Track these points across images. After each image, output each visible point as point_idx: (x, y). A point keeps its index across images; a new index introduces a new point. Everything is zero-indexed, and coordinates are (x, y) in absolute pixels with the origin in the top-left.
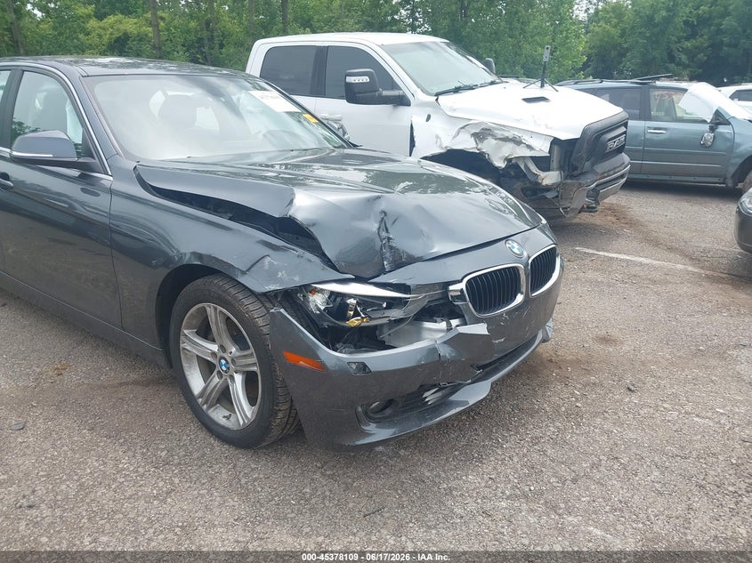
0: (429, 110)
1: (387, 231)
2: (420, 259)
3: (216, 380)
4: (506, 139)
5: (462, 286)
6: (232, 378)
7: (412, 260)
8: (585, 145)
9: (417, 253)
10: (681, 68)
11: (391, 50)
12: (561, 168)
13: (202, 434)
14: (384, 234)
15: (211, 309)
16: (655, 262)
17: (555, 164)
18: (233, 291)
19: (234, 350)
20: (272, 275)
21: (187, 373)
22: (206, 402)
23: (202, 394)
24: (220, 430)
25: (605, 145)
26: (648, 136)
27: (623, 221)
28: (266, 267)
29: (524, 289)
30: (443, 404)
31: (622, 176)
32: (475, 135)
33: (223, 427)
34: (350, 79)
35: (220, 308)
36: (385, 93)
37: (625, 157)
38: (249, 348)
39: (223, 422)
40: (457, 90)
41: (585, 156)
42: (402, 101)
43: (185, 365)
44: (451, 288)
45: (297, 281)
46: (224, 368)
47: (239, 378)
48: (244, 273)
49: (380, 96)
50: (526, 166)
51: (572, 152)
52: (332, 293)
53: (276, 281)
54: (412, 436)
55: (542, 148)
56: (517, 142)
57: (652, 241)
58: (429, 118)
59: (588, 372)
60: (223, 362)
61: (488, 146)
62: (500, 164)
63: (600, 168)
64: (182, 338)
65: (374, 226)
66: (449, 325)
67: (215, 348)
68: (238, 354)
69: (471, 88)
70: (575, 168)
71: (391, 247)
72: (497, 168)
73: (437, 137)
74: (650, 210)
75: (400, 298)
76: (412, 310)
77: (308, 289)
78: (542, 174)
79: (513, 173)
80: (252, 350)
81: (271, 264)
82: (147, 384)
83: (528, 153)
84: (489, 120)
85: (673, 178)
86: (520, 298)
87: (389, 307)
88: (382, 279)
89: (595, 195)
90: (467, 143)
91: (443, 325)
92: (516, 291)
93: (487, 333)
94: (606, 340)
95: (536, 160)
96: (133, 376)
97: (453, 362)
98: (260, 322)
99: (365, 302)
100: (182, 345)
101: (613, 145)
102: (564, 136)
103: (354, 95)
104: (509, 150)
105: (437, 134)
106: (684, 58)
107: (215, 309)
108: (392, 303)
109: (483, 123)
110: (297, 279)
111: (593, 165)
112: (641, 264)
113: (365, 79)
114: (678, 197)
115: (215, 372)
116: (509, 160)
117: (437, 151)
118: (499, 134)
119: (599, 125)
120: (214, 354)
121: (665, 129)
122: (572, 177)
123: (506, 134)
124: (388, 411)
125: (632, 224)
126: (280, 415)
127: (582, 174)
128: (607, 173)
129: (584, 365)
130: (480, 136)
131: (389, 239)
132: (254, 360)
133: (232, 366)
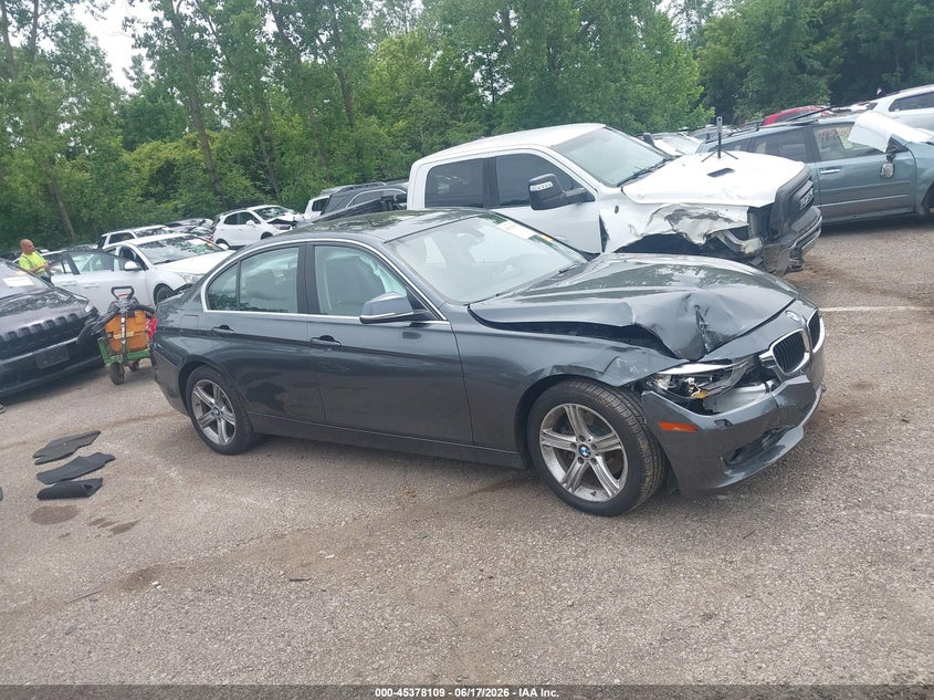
0: (616, 202)
1: (702, 320)
2: (734, 337)
3: (578, 465)
4: (702, 217)
5: (770, 353)
6: (595, 461)
7: (727, 340)
8: (781, 208)
9: (730, 332)
10: (815, 77)
11: (562, 149)
12: (759, 234)
13: (573, 514)
14: (701, 323)
15: (569, 408)
16: (875, 309)
17: (752, 231)
18: (590, 390)
19: (591, 438)
20: (625, 370)
21: (549, 465)
22: (571, 486)
23: (565, 481)
24: (591, 505)
25: (798, 203)
26: (822, 178)
27: (821, 272)
28: (619, 366)
29: (808, 349)
30: (773, 450)
31: (817, 230)
32: (668, 218)
33: (592, 502)
34: (533, 188)
35: (578, 406)
36: (569, 193)
37: (815, 209)
38: (611, 431)
39: (591, 498)
40: (636, 176)
41: (782, 219)
42: (586, 198)
43: (546, 459)
44: (762, 356)
45: (646, 372)
46: (585, 454)
47: (599, 459)
48: (602, 373)
49: (565, 197)
50: (726, 238)
51: (769, 217)
52: (673, 376)
53: (630, 375)
54: (759, 475)
55: (740, 219)
56: (714, 217)
57: (863, 289)
58: (617, 210)
59: (859, 414)
60: (584, 449)
61: (684, 226)
62: (699, 241)
63: (798, 225)
64: (541, 436)
65: (693, 318)
66: (767, 386)
67: (573, 439)
68: (597, 440)
69: (649, 171)
70: (775, 232)
71: (709, 332)
72: (696, 245)
73: (630, 226)
74: (844, 255)
75: (722, 369)
76: (736, 377)
77: (654, 376)
78: (744, 243)
79: (712, 248)
80: (614, 432)
81: (622, 363)
82: (492, 489)
83: (728, 226)
84: (680, 201)
85: (858, 217)
86: (807, 356)
87: (715, 380)
88: (706, 358)
89: (798, 253)
90: (662, 227)
91: (762, 386)
92: (803, 350)
93: (808, 381)
94: (861, 386)
95: (736, 232)
96: (475, 486)
97: (787, 408)
98: (619, 409)
99: (699, 377)
100: (542, 443)
101: (804, 202)
102: (759, 204)
103: (539, 202)
104: (707, 226)
105: (628, 225)
106: (817, 65)
107: (574, 407)
108: (717, 375)
109: (673, 205)
110: (646, 370)
111: (790, 225)
112: (862, 313)
113: (549, 185)
114: (868, 236)
115: (576, 459)
116: (707, 236)
117: (633, 239)
118: (694, 212)
119: (790, 186)
120: (573, 445)
121: (839, 167)
122: (772, 241)
123: (701, 212)
124: (740, 458)
125: (833, 274)
126: (647, 480)
127: (782, 236)
128: (804, 230)
129: (852, 411)
130: (674, 217)
131: (705, 326)
132: (618, 440)
133: (593, 451)
